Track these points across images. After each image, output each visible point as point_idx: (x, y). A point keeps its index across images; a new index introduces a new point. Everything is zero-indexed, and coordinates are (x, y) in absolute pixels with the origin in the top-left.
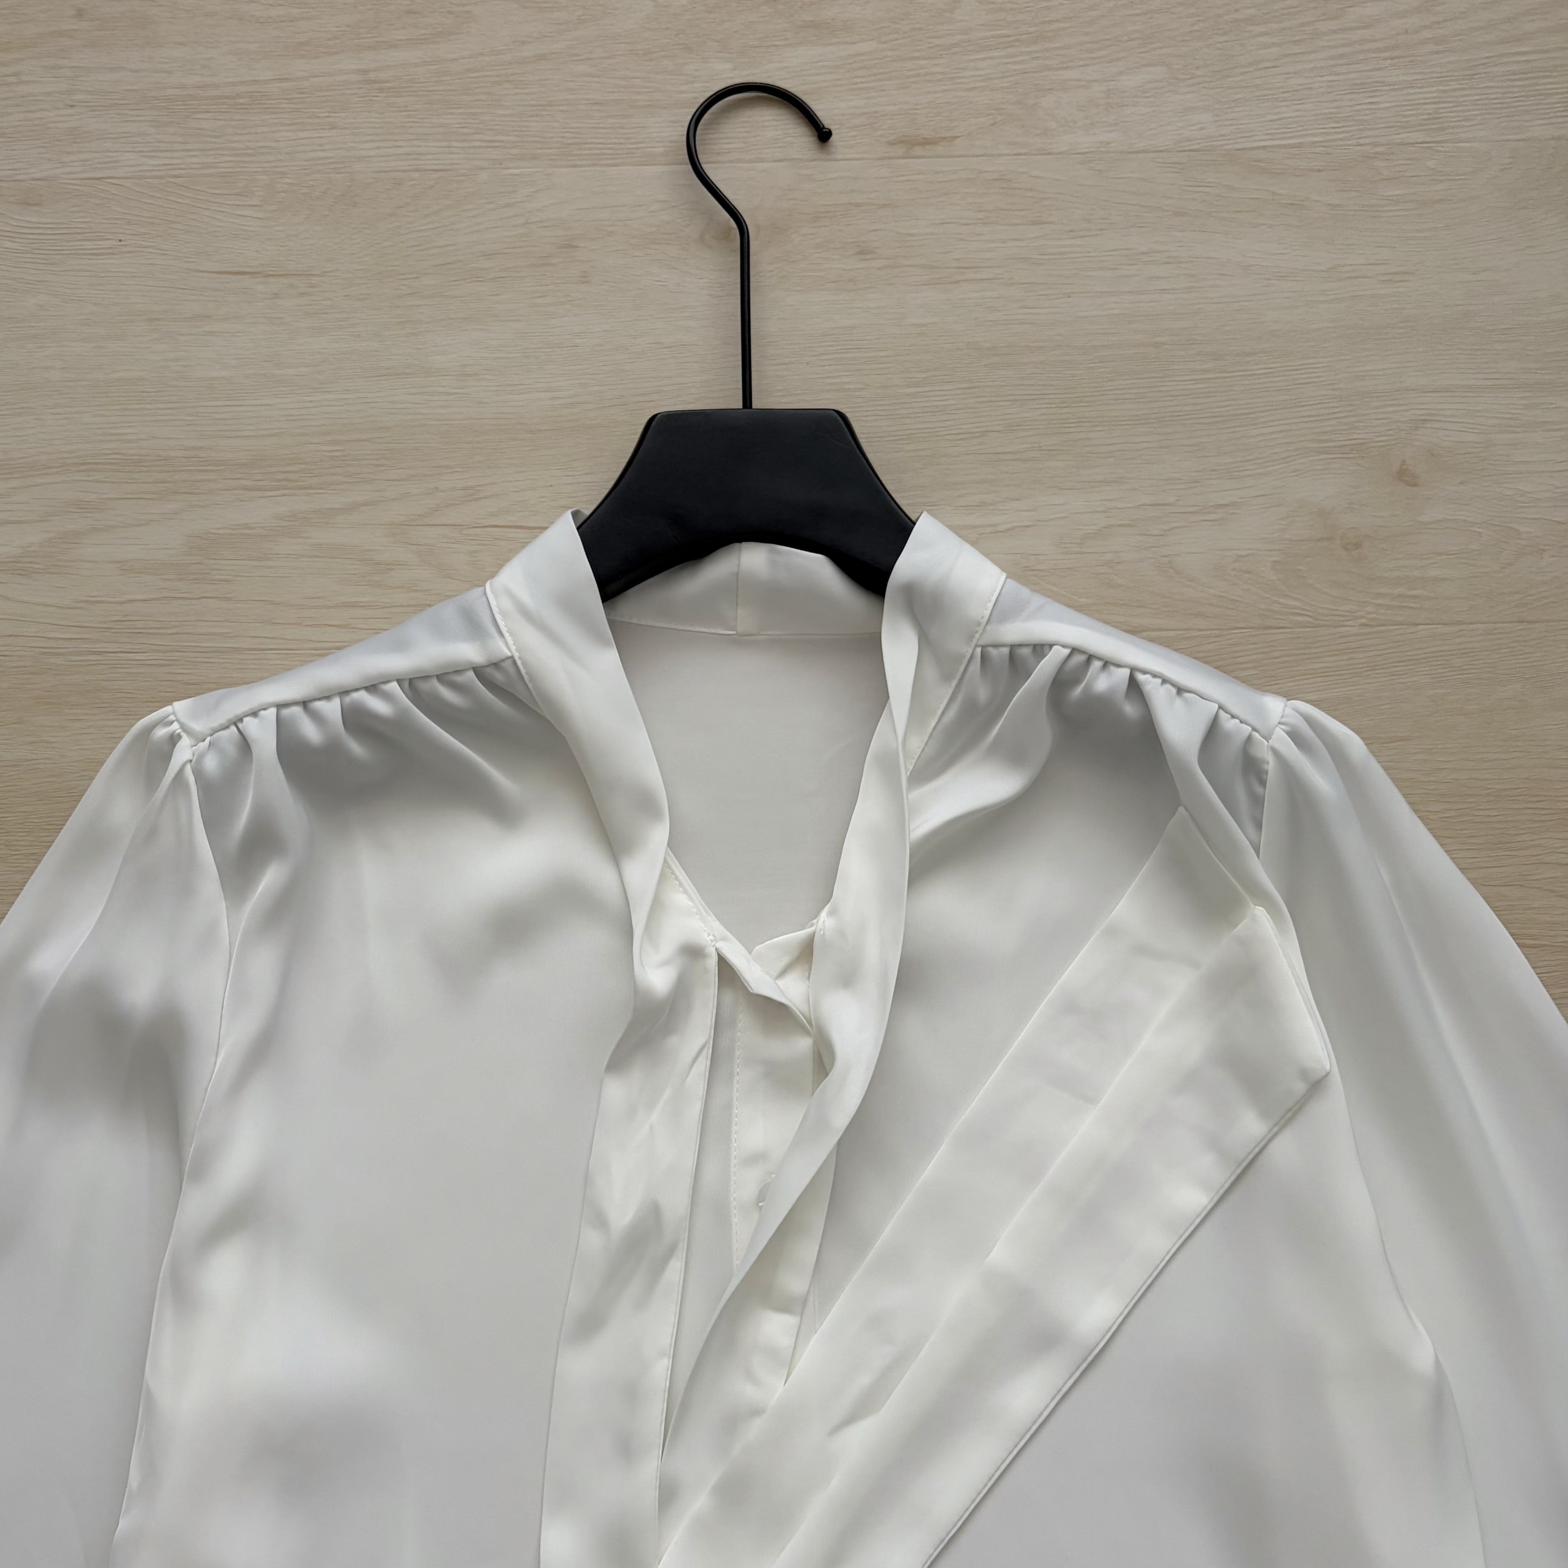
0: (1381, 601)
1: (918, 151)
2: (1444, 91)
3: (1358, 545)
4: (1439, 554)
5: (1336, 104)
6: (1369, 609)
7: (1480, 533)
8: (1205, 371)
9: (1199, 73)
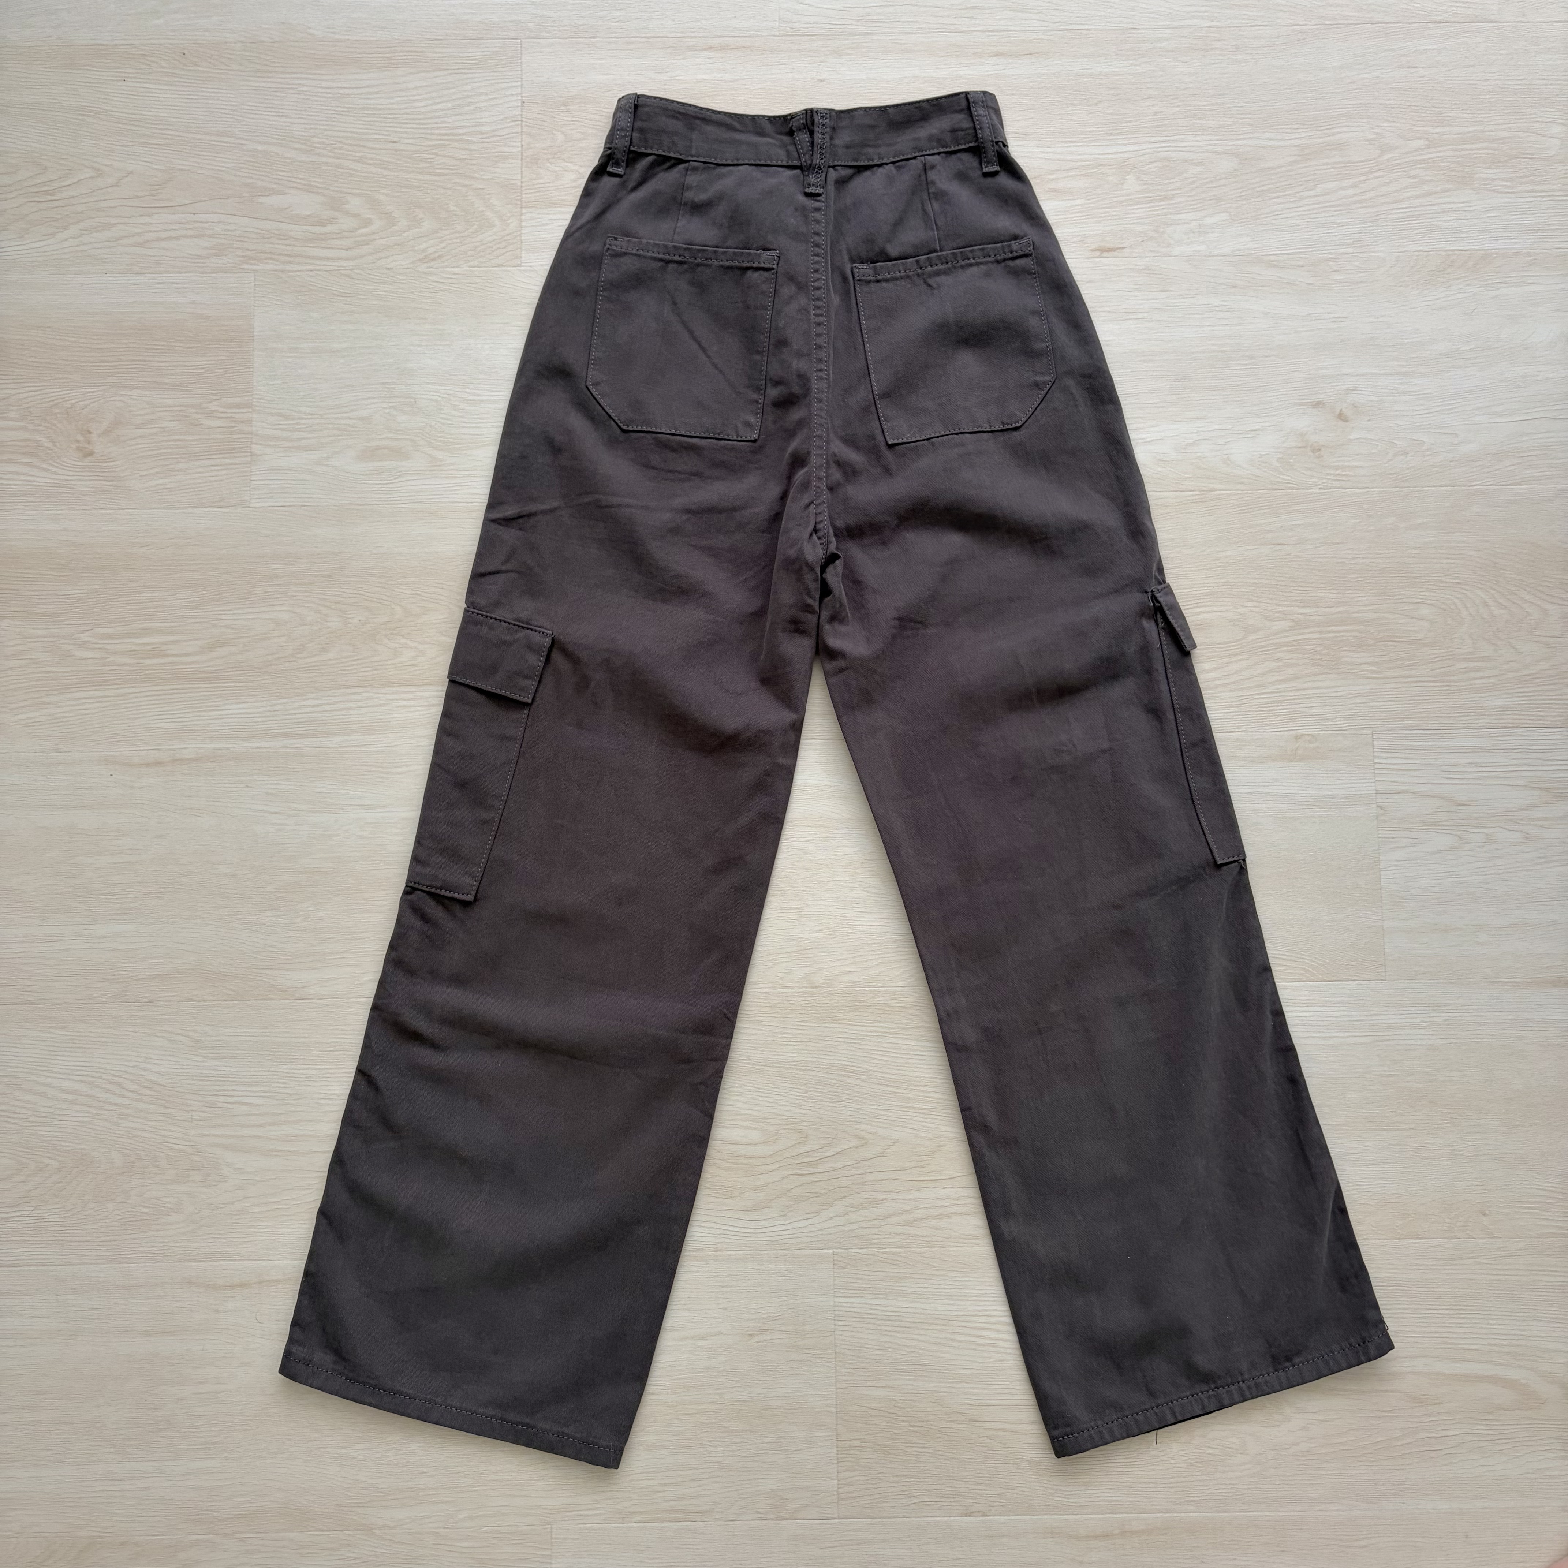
0: (1328, 477)
1: (1105, 254)
2: (1364, 227)
3: (1319, 450)
4: (1358, 455)
5: (1310, 233)
6: (1324, 481)
7: (1377, 445)
8: (1246, 365)
9: (1243, 216)
